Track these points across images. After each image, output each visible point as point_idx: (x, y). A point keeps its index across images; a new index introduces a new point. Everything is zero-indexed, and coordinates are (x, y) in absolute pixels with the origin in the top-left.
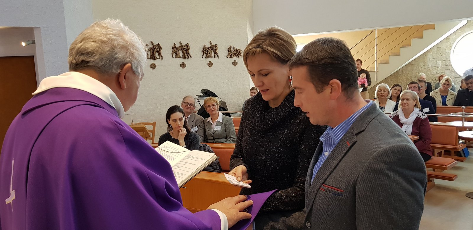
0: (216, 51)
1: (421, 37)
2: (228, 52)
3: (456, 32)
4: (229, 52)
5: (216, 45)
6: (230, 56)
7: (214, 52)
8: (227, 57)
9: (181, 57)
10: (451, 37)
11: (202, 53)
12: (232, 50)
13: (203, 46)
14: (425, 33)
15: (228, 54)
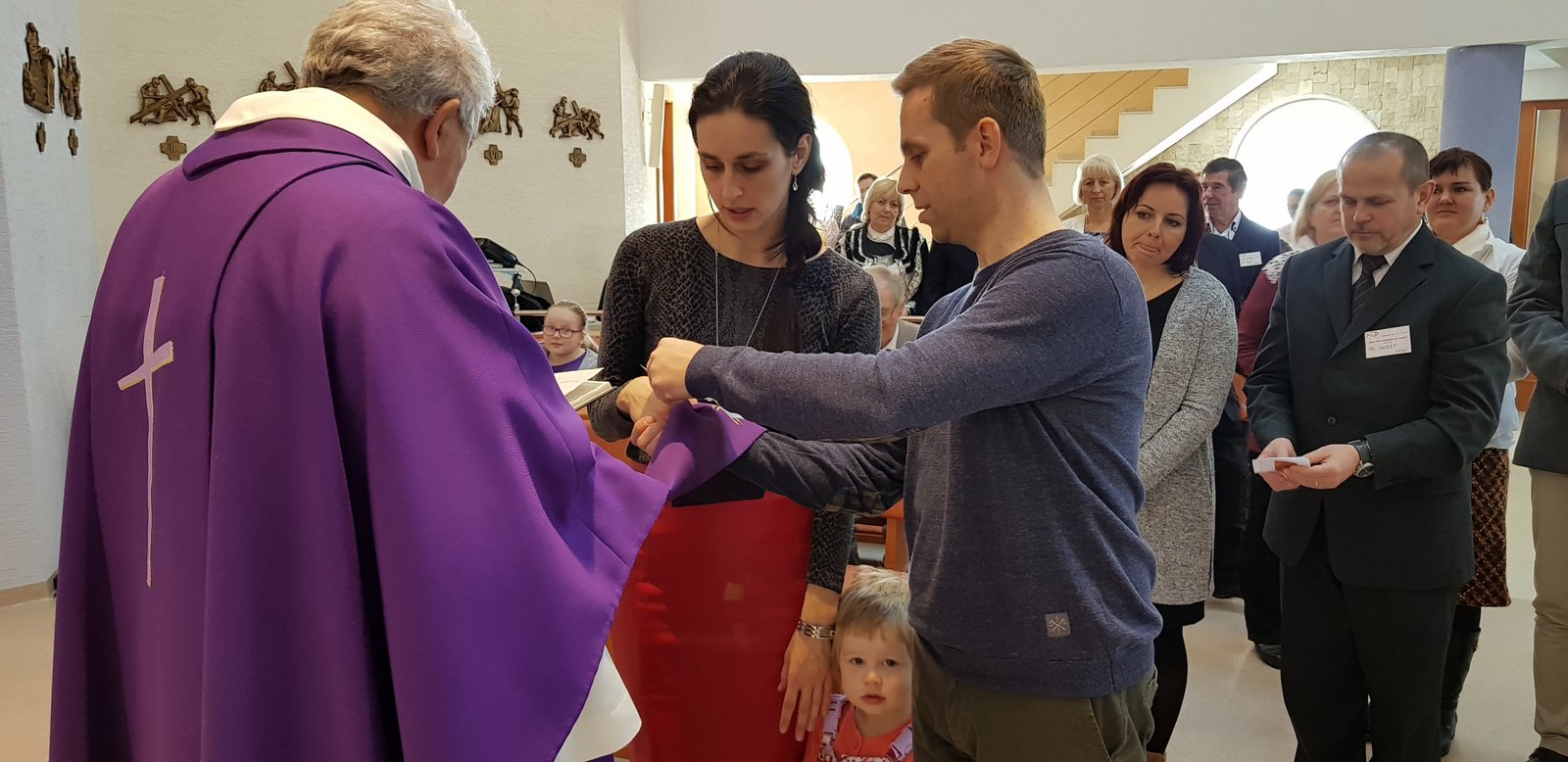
0: (515, 112)
1: (1149, 108)
2: (553, 117)
3: (1246, 99)
4: (559, 119)
5: (513, 90)
6: (559, 133)
7: (507, 115)
8: (551, 132)
10: (1232, 113)
12: (567, 112)
14: (1162, 96)
15: (555, 126)
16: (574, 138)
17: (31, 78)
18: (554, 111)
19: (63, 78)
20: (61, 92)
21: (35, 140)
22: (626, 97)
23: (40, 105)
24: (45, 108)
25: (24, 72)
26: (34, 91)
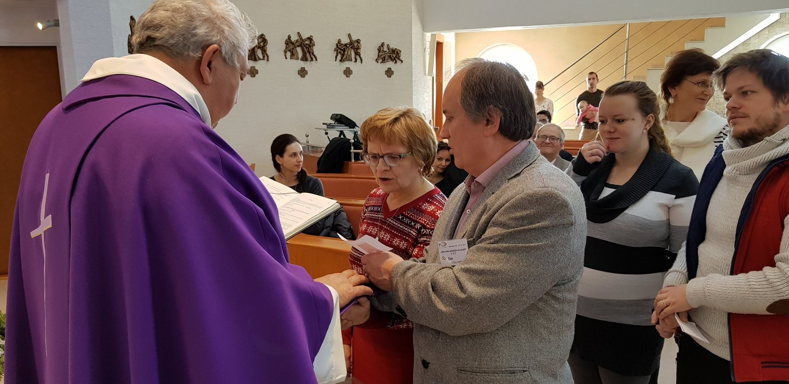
0: (359, 51)
1: (702, 39)
2: (377, 52)
4: (380, 54)
5: (358, 40)
6: (381, 60)
7: (355, 53)
8: (377, 61)
9: (300, 58)
11: (336, 52)
12: (385, 50)
13: (337, 42)
14: (709, 33)
15: (378, 57)
18: (378, 49)
22: (415, 41)
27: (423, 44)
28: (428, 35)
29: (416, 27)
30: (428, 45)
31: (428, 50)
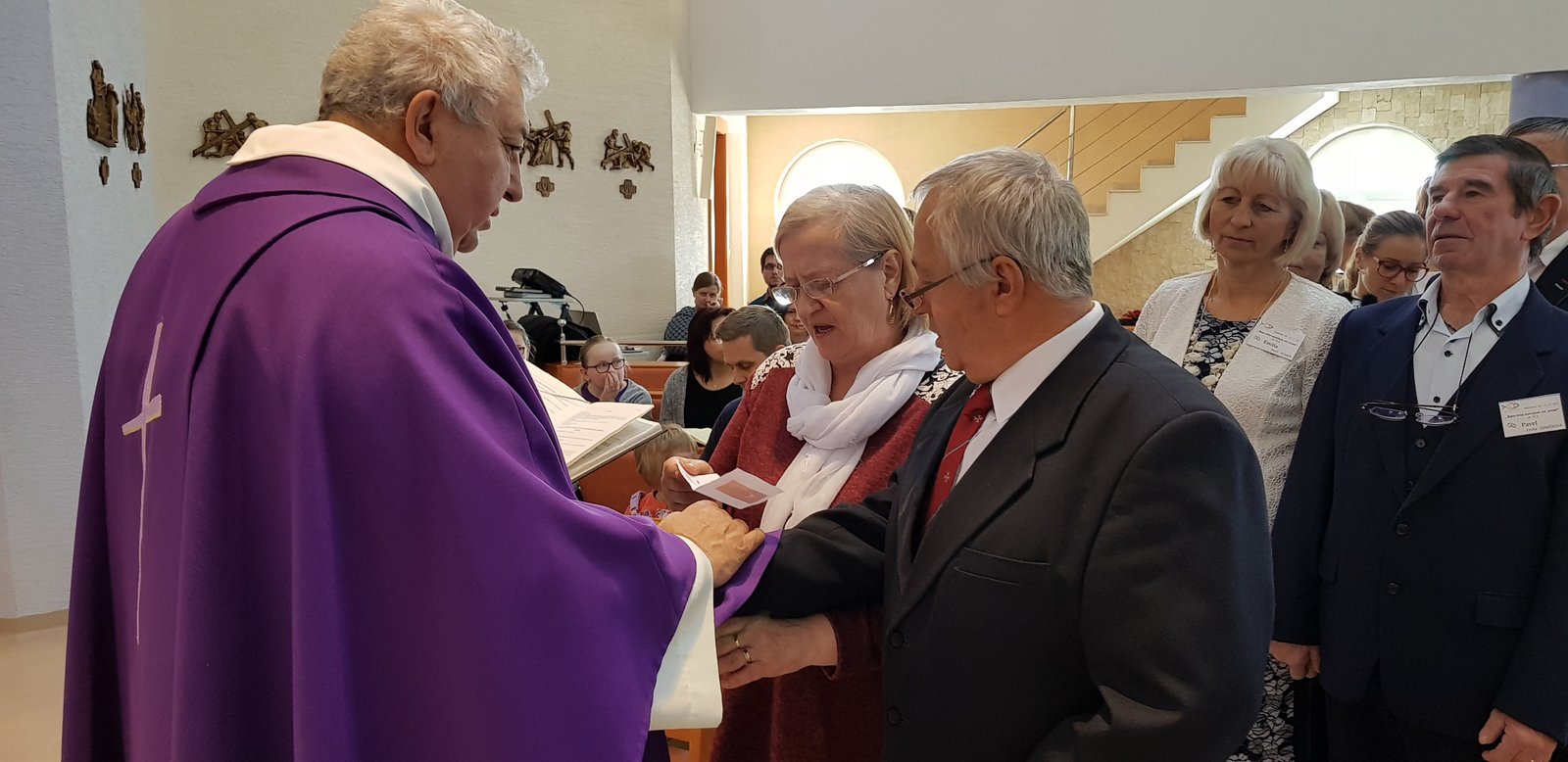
0: (566, 145)
1: (1205, 137)
2: (604, 149)
4: (610, 152)
5: (565, 123)
6: (611, 165)
7: (559, 148)
8: (602, 164)
12: (618, 144)
14: (1219, 125)
15: (606, 157)
16: (626, 170)
17: (95, 113)
18: (605, 143)
19: (128, 113)
20: (125, 126)
21: (98, 173)
22: (677, 128)
23: (103, 139)
24: (109, 142)
25: (88, 107)
26: (97, 126)
27: (691, 137)
28: (700, 120)
29: (678, 102)
30: (700, 138)
31: (700, 149)
